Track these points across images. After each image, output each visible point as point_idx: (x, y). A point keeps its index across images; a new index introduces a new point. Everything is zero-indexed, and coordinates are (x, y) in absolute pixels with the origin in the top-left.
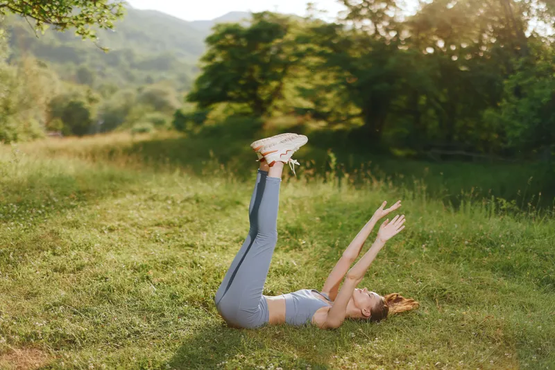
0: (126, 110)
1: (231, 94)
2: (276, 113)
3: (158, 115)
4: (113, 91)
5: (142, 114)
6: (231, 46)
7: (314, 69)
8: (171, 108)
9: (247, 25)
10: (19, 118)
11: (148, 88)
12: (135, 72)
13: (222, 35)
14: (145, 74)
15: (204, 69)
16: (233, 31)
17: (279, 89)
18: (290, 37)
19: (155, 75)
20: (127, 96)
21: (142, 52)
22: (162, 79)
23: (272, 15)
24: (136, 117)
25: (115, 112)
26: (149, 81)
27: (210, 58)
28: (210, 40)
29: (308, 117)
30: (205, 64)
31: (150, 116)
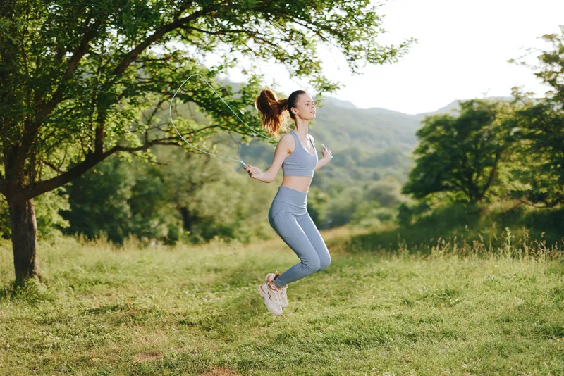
0: (353, 208)
1: (445, 183)
2: (494, 198)
3: (383, 211)
4: (340, 190)
5: (367, 210)
6: (443, 136)
7: (525, 152)
8: (398, 202)
9: (457, 115)
10: (252, 222)
11: (374, 185)
12: (361, 170)
13: (433, 127)
14: (372, 170)
15: (417, 161)
16: (443, 122)
17: (494, 174)
18: (498, 122)
19: (381, 171)
20: (353, 194)
21: (367, 150)
22: (389, 174)
23: (480, 102)
24: (362, 213)
25: (342, 211)
26: (376, 177)
27: (423, 150)
28: (421, 134)
29: (524, 199)
30: (418, 157)
31: (375, 211)
